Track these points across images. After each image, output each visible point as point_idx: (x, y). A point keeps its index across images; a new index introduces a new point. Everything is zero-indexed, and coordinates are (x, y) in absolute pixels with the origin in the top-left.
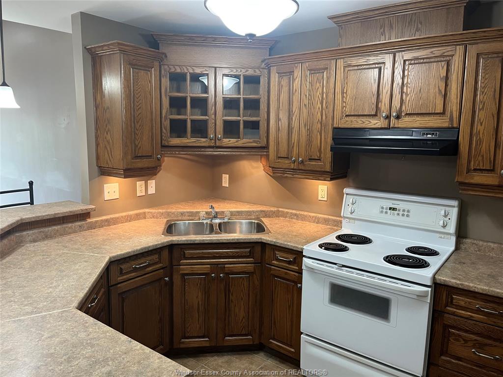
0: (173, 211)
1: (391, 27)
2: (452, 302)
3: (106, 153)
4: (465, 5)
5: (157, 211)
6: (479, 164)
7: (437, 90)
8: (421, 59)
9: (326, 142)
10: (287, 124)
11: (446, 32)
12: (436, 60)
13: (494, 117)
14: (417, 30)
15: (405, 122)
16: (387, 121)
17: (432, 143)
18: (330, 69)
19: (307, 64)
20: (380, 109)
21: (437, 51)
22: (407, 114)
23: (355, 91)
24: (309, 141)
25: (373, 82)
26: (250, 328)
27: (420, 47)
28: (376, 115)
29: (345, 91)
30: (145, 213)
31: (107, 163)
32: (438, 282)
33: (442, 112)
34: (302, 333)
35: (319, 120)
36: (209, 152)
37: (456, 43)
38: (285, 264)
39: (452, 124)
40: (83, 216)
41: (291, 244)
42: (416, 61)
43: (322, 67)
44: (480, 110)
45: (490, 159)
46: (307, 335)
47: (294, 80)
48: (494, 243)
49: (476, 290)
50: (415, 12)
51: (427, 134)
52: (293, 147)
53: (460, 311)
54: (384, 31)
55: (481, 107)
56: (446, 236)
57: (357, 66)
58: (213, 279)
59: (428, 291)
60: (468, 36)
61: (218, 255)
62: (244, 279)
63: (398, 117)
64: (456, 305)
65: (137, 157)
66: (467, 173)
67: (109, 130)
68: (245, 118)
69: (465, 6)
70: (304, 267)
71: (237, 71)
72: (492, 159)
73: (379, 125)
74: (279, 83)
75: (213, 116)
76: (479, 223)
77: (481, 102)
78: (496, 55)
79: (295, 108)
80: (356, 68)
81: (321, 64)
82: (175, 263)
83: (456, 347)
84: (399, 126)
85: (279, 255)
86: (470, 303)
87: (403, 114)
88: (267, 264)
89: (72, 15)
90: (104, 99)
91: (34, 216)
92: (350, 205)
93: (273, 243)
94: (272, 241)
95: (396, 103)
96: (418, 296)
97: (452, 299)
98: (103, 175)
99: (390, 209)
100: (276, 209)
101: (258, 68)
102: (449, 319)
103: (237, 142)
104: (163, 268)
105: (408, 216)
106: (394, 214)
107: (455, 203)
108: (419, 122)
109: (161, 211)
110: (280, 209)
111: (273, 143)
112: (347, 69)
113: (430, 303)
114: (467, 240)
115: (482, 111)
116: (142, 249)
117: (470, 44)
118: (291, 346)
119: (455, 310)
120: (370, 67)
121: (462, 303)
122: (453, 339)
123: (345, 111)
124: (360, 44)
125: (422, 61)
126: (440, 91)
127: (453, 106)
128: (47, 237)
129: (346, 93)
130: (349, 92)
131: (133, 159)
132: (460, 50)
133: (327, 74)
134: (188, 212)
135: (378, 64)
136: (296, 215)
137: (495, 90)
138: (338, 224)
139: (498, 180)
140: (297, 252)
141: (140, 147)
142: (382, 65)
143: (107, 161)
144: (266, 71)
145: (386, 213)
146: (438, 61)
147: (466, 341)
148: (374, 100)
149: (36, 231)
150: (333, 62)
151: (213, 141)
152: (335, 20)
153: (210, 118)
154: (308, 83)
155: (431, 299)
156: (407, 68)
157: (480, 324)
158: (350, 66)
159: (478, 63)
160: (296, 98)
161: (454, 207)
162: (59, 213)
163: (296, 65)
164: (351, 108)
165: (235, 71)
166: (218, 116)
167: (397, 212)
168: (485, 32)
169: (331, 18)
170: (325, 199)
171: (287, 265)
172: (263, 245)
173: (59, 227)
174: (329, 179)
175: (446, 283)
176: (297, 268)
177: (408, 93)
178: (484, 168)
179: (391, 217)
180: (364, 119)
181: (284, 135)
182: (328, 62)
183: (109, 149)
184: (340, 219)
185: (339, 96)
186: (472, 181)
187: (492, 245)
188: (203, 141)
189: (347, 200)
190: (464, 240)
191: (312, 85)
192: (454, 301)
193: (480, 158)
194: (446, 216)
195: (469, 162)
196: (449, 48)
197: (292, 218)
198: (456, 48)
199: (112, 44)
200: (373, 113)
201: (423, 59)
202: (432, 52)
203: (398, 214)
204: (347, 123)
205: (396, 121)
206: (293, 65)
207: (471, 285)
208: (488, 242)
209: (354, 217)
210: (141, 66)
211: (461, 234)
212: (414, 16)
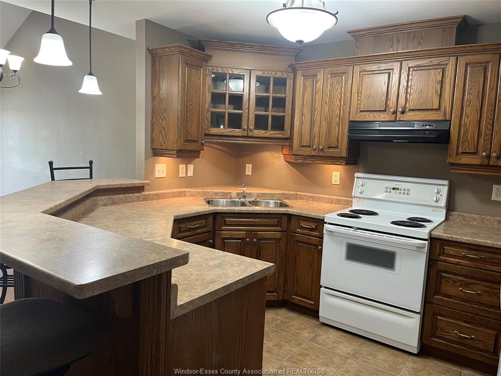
0: (209, 191)
1: (398, 41)
2: (444, 251)
3: (161, 137)
4: (457, 25)
5: (195, 190)
6: (465, 149)
7: (434, 91)
8: (423, 66)
9: (343, 134)
10: (310, 118)
11: (442, 46)
12: (434, 67)
13: (477, 112)
14: (419, 44)
15: (409, 116)
16: (394, 115)
17: (430, 133)
18: (349, 73)
19: (329, 69)
20: (389, 105)
21: (435, 61)
22: (410, 110)
23: (368, 91)
24: (329, 132)
25: (383, 84)
26: (276, 287)
27: (421, 57)
28: (385, 111)
29: (360, 92)
30: (185, 191)
31: (161, 145)
32: (433, 236)
33: (438, 108)
34: (322, 286)
35: (337, 114)
36: (241, 141)
37: (449, 55)
38: (307, 232)
39: (445, 117)
40: (139, 189)
41: (314, 214)
42: (418, 68)
43: (342, 72)
44: (467, 106)
45: (474, 144)
46: (325, 287)
47: (317, 82)
48: (476, 214)
49: (463, 241)
50: (418, 30)
51: (426, 126)
52: (314, 137)
53: (451, 259)
54: (393, 44)
55: (468, 104)
56: (438, 209)
57: (371, 71)
58: (248, 243)
59: (426, 243)
60: (459, 49)
61: (252, 224)
62: (272, 244)
63: (403, 112)
64: (447, 254)
65: (187, 141)
66: (456, 156)
67: (164, 117)
68: (274, 113)
69: (457, 27)
70: (325, 232)
71: (268, 73)
72: (476, 144)
73: (387, 119)
74: (304, 84)
75: (247, 111)
76: (465, 198)
77: (468, 100)
78: (479, 65)
79: (318, 105)
80: (370, 73)
81: (342, 69)
82: (217, 228)
83: (446, 288)
84: (404, 119)
85: (303, 224)
86: (457, 252)
87: (407, 110)
88: (292, 232)
89: (136, 21)
90: (161, 92)
91: (106, 184)
92: (360, 186)
93: (298, 214)
94: (298, 213)
95: (402, 101)
96: (417, 247)
97: (444, 249)
98: (156, 156)
99: (393, 189)
100: (294, 193)
101: (285, 72)
102: (441, 266)
103: (265, 133)
104: (208, 232)
105: (408, 194)
106: (396, 193)
107: (446, 182)
108: (419, 116)
109: (199, 190)
110: (298, 193)
111: (297, 134)
112: (362, 73)
113: (427, 253)
114: (454, 213)
115: (468, 108)
116: (195, 213)
117: (460, 56)
118: (311, 300)
119: (446, 258)
120: (381, 72)
121: (452, 252)
122: (445, 281)
123: (360, 107)
124: (373, 53)
125: (423, 68)
126: (437, 92)
127: (446, 104)
128: (114, 203)
129: (361, 93)
130: (363, 92)
131: (184, 142)
132: (453, 60)
133: (345, 77)
134: (221, 193)
135: (388, 70)
136: (312, 197)
137: (479, 92)
138: (349, 203)
139: (480, 161)
140: (319, 221)
141: (190, 133)
142: (391, 71)
143: (161, 144)
144: (292, 75)
145: (390, 192)
146: (435, 69)
147: (455, 282)
148: (384, 99)
149: (106, 197)
150: (351, 68)
151: (246, 132)
152: (353, 34)
153: (244, 112)
154: (329, 85)
155: (427, 250)
156: (411, 73)
157: (466, 268)
158: (364, 71)
159: (466, 70)
160: (318, 97)
161: (445, 185)
162: (123, 184)
163: (319, 70)
164: (365, 105)
165: (266, 73)
166: (250, 111)
167: (399, 191)
168: (471, 46)
169: (349, 32)
170: (338, 183)
171: (310, 232)
172: (289, 216)
173: (123, 196)
174: (344, 164)
175: (439, 237)
176: (318, 234)
177: (412, 93)
178: (469, 151)
179: (394, 196)
180: (375, 114)
181: (306, 128)
182: (345, 68)
183: (164, 134)
184: (351, 199)
185: (355, 95)
186: (460, 162)
187: (475, 216)
188: (237, 132)
189: (358, 183)
190: (452, 213)
191: (332, 86)
192: (445, 251)
193: (467, 144)
194: (438, 193)
195: (458, 147)
196: (444, 59)
197: (308, 200)
198: (450, 59)
199: (173, 46)
200: (383, 109)
201: (424, 66)
202: (430, 62)
203: (400, 193)
204: (362, 117)
205: (402, 115)
206: (316, 70)
207: (459, 237)
208: (471, 213)
209: (363, 196)
210: (193, 65)
211: (450, 207)
212: (416, 33)
